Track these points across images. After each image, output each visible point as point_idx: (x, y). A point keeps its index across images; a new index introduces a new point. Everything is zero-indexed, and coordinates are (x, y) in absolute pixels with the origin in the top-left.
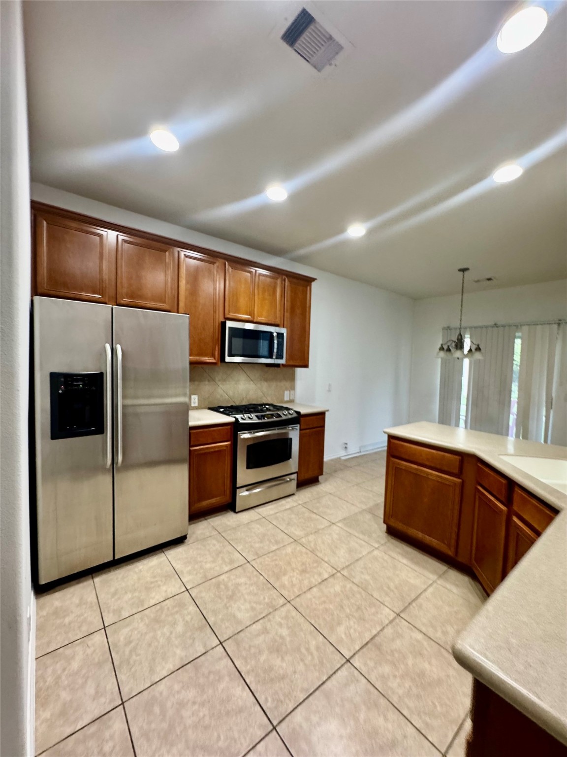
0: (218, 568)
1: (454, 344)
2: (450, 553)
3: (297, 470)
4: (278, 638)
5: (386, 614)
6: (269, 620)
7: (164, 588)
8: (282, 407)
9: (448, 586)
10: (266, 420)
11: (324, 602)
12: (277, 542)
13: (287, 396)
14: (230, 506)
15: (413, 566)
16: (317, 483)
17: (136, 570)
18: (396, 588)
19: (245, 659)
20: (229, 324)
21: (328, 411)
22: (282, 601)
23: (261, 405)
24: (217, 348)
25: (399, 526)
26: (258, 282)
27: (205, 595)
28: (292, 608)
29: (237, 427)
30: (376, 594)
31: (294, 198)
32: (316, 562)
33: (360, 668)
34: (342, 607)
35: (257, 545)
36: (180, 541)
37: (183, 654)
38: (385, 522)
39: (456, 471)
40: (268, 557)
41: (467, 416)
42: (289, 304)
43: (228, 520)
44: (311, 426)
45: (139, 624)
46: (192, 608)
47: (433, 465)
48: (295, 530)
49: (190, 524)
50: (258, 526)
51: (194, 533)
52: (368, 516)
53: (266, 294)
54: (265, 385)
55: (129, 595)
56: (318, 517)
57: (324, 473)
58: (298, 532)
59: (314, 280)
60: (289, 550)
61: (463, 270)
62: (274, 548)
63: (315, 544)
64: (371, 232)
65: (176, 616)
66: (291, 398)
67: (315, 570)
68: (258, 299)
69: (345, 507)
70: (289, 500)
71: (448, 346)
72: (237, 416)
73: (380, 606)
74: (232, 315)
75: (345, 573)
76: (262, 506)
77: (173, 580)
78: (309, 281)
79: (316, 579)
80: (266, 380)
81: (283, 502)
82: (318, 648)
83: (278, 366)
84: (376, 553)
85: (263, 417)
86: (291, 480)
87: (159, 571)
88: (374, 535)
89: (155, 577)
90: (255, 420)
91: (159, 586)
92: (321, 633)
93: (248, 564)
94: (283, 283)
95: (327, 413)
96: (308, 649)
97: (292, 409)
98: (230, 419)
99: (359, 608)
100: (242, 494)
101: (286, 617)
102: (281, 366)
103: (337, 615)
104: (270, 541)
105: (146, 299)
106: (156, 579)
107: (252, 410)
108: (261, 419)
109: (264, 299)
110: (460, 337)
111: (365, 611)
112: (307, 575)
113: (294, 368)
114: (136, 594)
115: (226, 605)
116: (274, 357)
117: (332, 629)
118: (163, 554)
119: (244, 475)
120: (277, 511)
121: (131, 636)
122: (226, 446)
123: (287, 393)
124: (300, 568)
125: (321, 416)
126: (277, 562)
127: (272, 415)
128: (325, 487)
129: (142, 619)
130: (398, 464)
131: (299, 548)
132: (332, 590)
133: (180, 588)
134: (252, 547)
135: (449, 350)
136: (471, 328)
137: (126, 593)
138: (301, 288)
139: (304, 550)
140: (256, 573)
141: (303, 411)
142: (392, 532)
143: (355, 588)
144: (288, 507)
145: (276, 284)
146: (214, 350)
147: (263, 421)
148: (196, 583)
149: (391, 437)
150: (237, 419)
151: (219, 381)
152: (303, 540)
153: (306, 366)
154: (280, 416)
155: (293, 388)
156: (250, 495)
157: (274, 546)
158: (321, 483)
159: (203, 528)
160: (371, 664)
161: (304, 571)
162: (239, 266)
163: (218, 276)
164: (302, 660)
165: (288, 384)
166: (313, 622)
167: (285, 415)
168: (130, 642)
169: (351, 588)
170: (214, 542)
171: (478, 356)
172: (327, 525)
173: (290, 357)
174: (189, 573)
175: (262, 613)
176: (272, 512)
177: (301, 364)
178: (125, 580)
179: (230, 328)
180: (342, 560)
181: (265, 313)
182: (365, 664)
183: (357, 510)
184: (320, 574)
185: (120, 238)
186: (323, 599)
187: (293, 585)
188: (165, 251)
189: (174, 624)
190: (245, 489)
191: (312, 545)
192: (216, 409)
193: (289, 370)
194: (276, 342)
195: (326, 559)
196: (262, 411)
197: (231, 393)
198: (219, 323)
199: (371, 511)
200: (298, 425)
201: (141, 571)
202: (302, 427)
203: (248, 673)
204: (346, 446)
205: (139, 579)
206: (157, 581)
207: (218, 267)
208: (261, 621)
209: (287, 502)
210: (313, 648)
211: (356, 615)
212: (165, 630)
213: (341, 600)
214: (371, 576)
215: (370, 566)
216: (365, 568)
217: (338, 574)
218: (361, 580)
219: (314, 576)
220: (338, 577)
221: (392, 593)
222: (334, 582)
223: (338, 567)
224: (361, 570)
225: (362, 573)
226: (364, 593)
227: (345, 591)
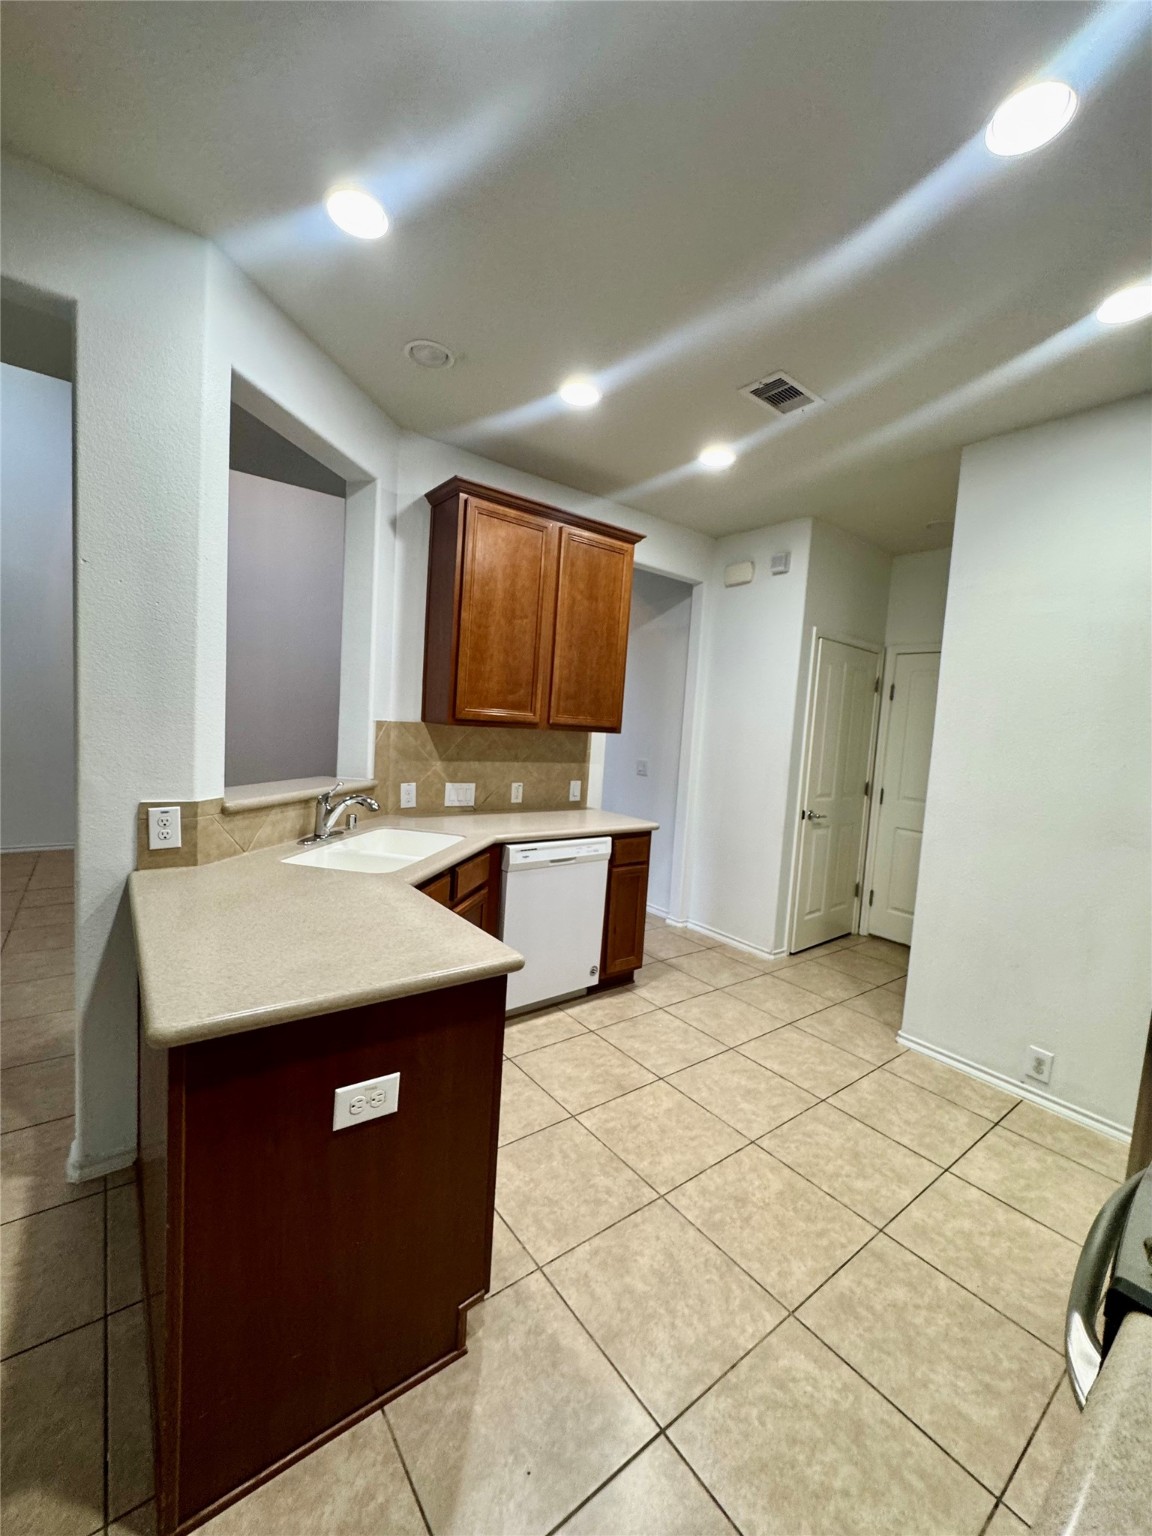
34: (663, 1131)
99: (635, 1128)
103: (671, 1119)
104: (871, 1312)
111: (626, 1123)
112: (730, 1189)
117: (680, 1105)
124: (751, 1208)
126: (813, 1227)
132: (678, 1157)
134: (914, 1290)
140: (847, 1201)
143: (631, 1159)
161: (741, 1202)
166: (708, 1114)
169: (642, 1160)
180: (649, 1228)
184: (704, 1192)
186: (695, 1143)
187: (754, 1169)
191: (736, 1296)
195: (692, 1234)
213: (662, 1140)
214: (592, 1182)
215: (583, 1209)
216: (598, 1202)
217: (663, 1191)
218: (616, 1174)
219: (717, 1189)
220: (665, 1183)
221: (565, 1147)
222: (673, 1173)
223: (663, 1208)
224: (610, 1200)
225: (609, 1192)
226: (618, 1150)
227: (652, 1155)
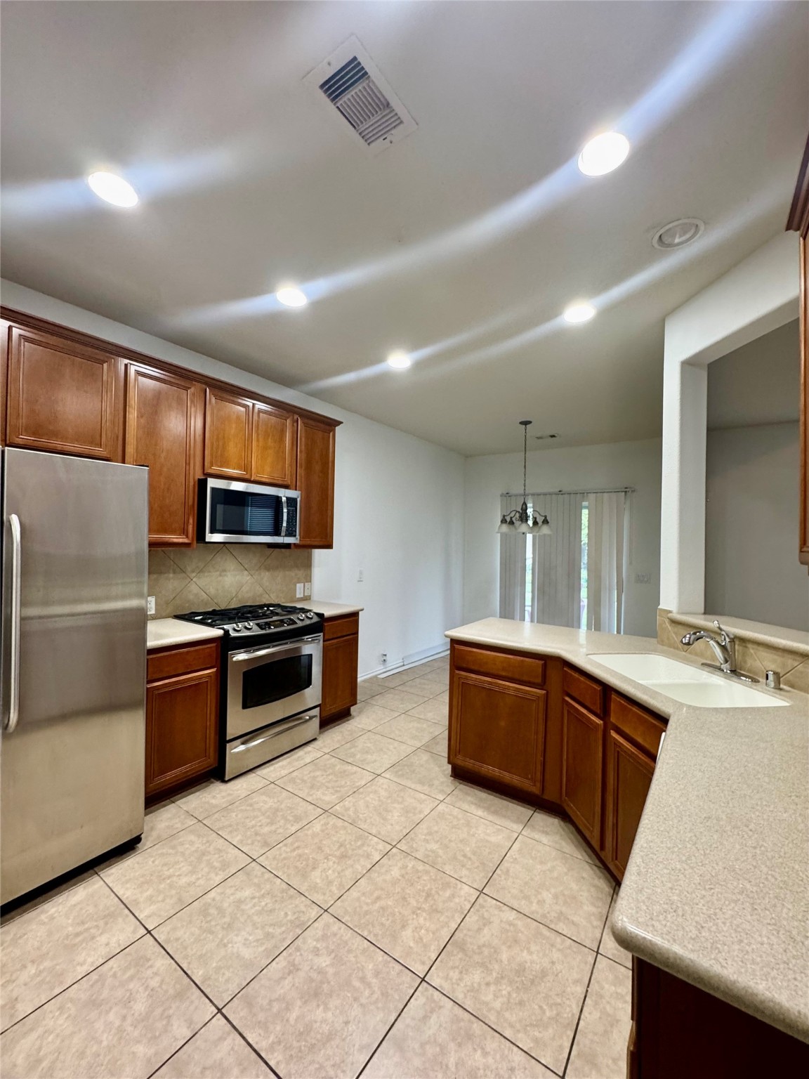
0: (201, 882)
1: (518, 515)
2: (535, 790)
3: (320, 702)
4: (314, 975)
5: (467, 893)
6: (298, 949)
7: (103, 939)
8: (295, 608)
9: (537, 836)
10: (273, 630)
11: (378, 898)
12: (297, 819)
13: (300, 591)
14: (217, 773)
15: (491, 818)
16: (349, 718)
17: (43, 917)
18: (474, 853)
19: (264, 1026)
20: (212, 483)
21: (362, 610)
22: (315, 912)
23: (261, 607)
24: (191, 521)
25: (470, 764)
26: (258, 421)
27: (181, 934)
28: (332, 920)
29: (226, 644)
30: (448, 869)
31: (318, 307)
32: (359, 838)
33: (441, 987)
34: (404, 899)
35: (266, 830)
36: (129, 847)
37: (151, 1051)
38: (449, 762)
39: (539, 680)
40: (285, 845)
41: (532, 606)
42: (304, 456)
43: (213, 796)
44: (339, 635)
45: (56, 1021)
46: (162, 963)
47: (510, 675)
48: (324, 794)
49: (146, 814)
50: (264, 798)
51: (152, 829)
52: (425, 757)
53: (270, 440)
54: (266, 575)
55: (32, 970)
56: (355, 768)
57: (358, 702)
58: (328, 798)
59: (339, 423)
60: (317, 827)
61: (526, 423)
62: (293, 829)
63: (356, 811)
64: (418, 366)
65: (131, 986)
66: (306, 594)
67: (360, 852)
68: (258, 446)
69: (391, 747)
70: (309, 748)
71: (511, 518)
72: (226, 627)
73: (456, 885)
74: (215, 469)
75: (402, 846)
76: (267, 765)
77: (120, 920)
78: (330, 425)
79: (361, 866)
80: (268, 569)
81: (300, 753)
82: (377, 974)
83: (288, 546)
84: (441, 807)
85: (268, 625)
86: (311, 718)
87: (91, 909)
88: (436, 782)
89: (83, 923)
90: (256, 631)
91: (93, 938)
92: (379, 948)
93: (254, 863)
94: (295, 424)
95: (360, 613)
96: (363, 979)
97: (310, 611)
98: (216, 632)
99: (428, 895)
100: (236, 749)
101: (324, 937)
102: (292, 546)
103: (400, 913)
104: (286, 820)
105: (65, 438)
106: (86, 926)
107: (249, 615)
108: (265, 629)
109: (265, 448)
110: (524, 506)
111: (436, 897)
112: (349, 862)
113: (310, 550)
114: (47, 964)
115: (222, 940)
116: (283, 534)
117: (394, 937)
118: (96, 878)
119: (238, 719)
120: (291, 770)
121: (40, 1049)
122: (209, 676)
123: (299, 586)
124: (338, 853)
125: (351, 619)
126: (300, 851)
127: (282, 621)
128: (362, 721)
129: (61, 1008)
130: (466, 678)
131: (333, 820)
132: (388, 877)
133: (134, 932)
134: (257, 834)
135: (512, 523)
136: (533, 495)
137: (24, 967)
138: (320, 434)
139: (340, 823)
140: (268, 875)
141: (328, 613)
142: (461, 774)
143: (421, 867)
144: (308, 760)
145: (284, 425)
146: (186, 523)
147: (268, 631)
148: (165, 915)
149: (455, 642)
150: (227, 632)
151: (193, 572)
152: (337, 807)
153: (329, 546)
154: (294, 623)
155: (308, 579)
156: (248, 750)
157: (292, 825)
158: (353, 718)
159: (170, 816)
160: (454, 975)
161: (343, 856)
162: (225, 395)
163: (193, 409)
164: (356, 999)
165: (300, 573)
166: (365, 934)
167: (301, 621)
168: (39, 1061)
169: (413, 867)
170: (192, 837)
171: (545, 530)
172: (370, 778)
173: (306, 533)
174: (150, 899)
175: (284, 939)
176: (284, 772)
177: (321, 543)
178: (20, 941)
179: (213, 489)
180: (397, 828)
181: (268, 469)
182: (447, 978)
183: (410, 750)
184: (368, 856)
185: (16, 332)
186: (376, 895)
187: (330, 883)
188: (102, 362)
189: (128, 1001)
190: (239, 741)
191: (351, 813)
192: (188, 617)
193: (305, 551)
194: (285, 510)
195: (374, 832)
196: (265, 616)
197: (212, 591)
198: (195, 482)
199: (427, 748)
200: (322, 634)
201: (52, 918)
202: (327, 637)
203: (271, 1048)
204: (385, 658)
205: (50, 934)
206: (87, 930)
207: (193, 394)
208: (284, 953)
209: (306, 753)
210: (369, 975)
211: (426, 906)
212: (111, 1016)
213: (403, 889)
214: (439, 843)
215: (436, 828)
216: (430, 834)
217: (394, 850)
218: (427, 853)
219: (358, 860)
220: (395, 855)
221: (470, 863)
222: (390, 863)
223: (392, 840)
224: (424, 837)
225: (427, 841)
226: (433, 871)
227: (407, 873)
